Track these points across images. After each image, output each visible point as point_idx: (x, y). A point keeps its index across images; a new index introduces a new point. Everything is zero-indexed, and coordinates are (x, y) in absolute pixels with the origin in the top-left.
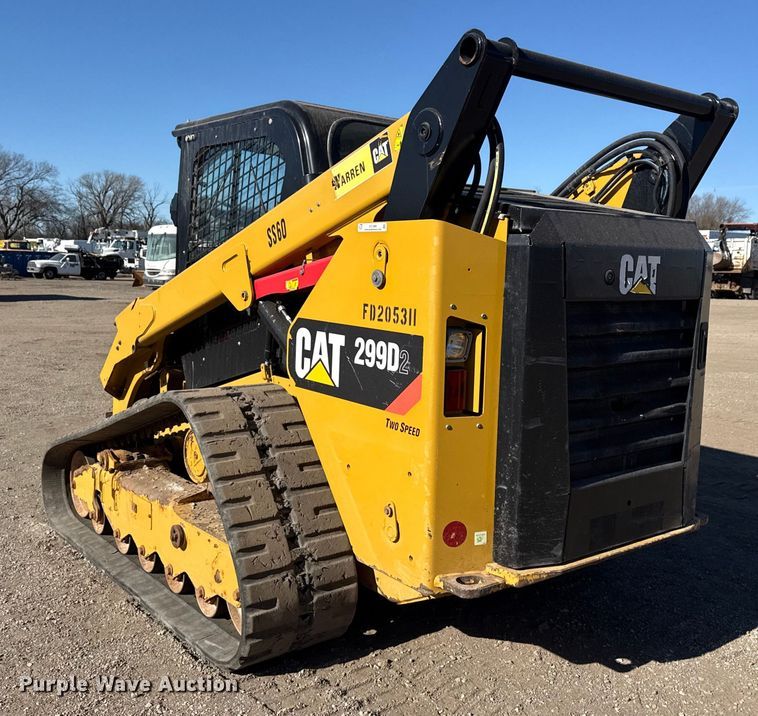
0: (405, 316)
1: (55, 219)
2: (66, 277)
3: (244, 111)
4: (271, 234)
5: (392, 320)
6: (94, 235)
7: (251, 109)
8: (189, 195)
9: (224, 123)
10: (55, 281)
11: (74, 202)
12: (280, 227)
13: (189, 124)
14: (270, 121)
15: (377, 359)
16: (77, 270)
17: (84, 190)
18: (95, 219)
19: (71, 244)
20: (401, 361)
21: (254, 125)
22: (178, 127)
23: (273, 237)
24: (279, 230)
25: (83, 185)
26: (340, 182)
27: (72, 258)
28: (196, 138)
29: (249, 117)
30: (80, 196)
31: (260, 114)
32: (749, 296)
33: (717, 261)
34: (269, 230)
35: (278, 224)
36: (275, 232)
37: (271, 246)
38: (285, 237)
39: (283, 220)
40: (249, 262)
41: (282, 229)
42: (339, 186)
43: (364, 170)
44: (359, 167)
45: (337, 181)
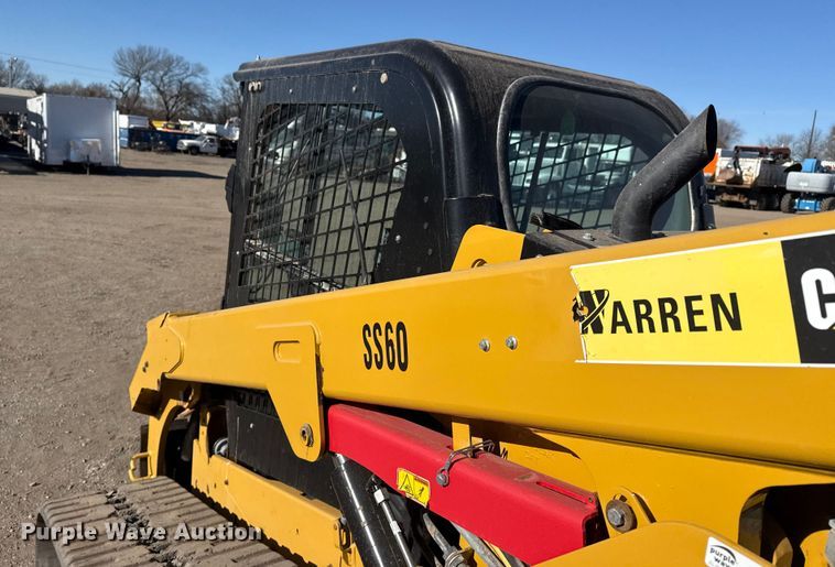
1: (204, 108)
2: (206, 154)
3: (337, 53)
4: (371, 340)
6: (230, 123)
7: (351, 51)
8: (249, 171)
9: (305, 69)
10: (198, 158)
11: (218, 95)
12: (392, 336)
13: (257, 65)
14: (384, 78)
16: (215, 149)
17: (227, 86)
18: (235, 108)
19: (212, 128)
21: (352, 80)
22: (243, 66)
23: (375, 350)
24: (389, 343)
25: (226, 83)
26: (607, 322)
27: (212, 140)
28: (263, 88)
29: (344, 65)
30: (223, 90)
31: (366, 62)
32: (754, 208)
33: (729, 176)
34: (367, 327)
35: (389, 327)
36: (382, 342)
37: (368, 366)
38: (402, 368)
39: (402, 326)
40: (320, 371)
41: (398, 346)
42: (598, 328)
43: (736, 324)
44: (705, 305)
45: (589, 309)
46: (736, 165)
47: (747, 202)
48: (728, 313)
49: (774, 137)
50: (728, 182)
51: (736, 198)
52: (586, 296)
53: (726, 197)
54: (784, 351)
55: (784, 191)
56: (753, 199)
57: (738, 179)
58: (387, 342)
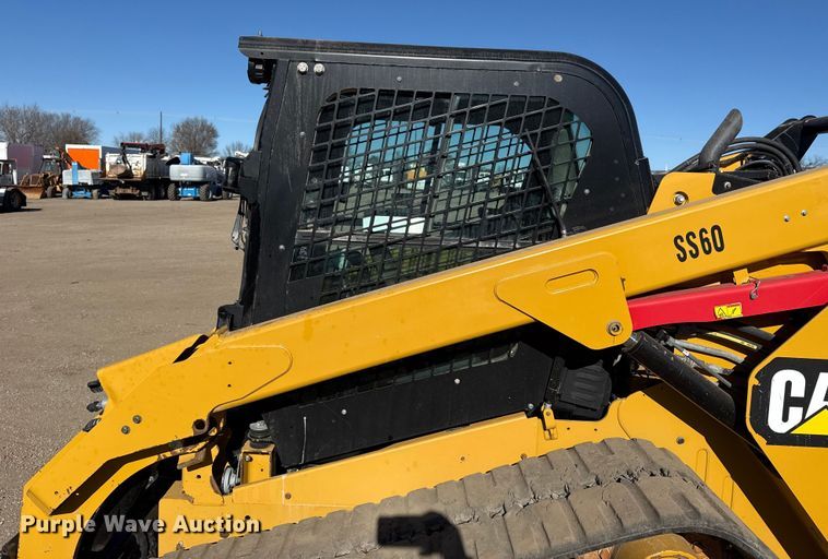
4: (684, 244)
8: (301, 158)
12: (708, 236)
23: (689, 248)
24: (705, 240)
28: (328, 71)
32: (146, 198)
33: (121, 171)
34: (680, 237)
35: (703, 230)
36: (697, 241)
37: (683, 260)
38: (719, 250)
39: (716, 227)
40: (623, 280)
41: (713, 239)
46: (125, 161)
47: (140, 194)
49: (126, 135)
50: (120, 176)
51: (129, 191)
53: (120, 191)
55: (168, 182)
56: (144, 191)
57: (128, 174)
58: (703, 240)
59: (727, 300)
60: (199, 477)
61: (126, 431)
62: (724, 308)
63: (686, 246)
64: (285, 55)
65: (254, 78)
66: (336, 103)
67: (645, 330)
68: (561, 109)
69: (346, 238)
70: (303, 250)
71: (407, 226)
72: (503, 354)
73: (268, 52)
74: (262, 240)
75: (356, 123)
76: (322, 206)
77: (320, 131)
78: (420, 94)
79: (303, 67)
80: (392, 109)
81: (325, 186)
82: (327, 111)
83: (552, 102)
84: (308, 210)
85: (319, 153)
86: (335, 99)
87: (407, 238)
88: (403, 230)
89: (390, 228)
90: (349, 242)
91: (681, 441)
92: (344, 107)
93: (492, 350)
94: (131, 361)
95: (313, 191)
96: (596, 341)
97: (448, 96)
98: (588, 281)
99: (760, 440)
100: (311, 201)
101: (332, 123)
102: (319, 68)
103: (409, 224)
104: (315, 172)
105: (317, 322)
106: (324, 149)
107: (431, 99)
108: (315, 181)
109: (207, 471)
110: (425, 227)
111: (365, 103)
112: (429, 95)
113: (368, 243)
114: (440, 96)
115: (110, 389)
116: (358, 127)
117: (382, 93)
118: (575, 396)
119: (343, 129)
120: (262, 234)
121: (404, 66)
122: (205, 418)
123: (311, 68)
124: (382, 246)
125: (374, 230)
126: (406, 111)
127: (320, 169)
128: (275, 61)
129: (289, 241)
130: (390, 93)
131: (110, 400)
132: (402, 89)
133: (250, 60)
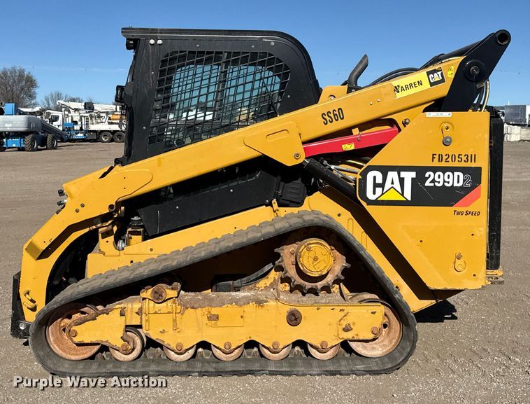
0: (467, 158)
5: (457, 160)
8: (152, 85)
14: (273, 44)
15: (444, 181)
20: (464, 180)
23: (329, 119)
24: (336, 115)
26: (400, 90)
34: (324, 114)
35: (334, 110)
36: (332, 115)
37: (326, 124)
38: (342, 119)
39: (340, 109)
40: (300, 134)
41: (339, 114)
42: (398, 92)
43: (421, 84)
44: (417, 83)
45: (396, 89)
48: (420, 83)
52: (396, 87)
54: (428, 86)
58: (334, 115)
59: (348, 142)
60: (107, 242)
61: (77, 211)
62: (346, 145)
63: (327, 117)
64: (144, 36)
65: (129, 47)
66: (168, 58)
67: (312, 157)
68: (274, 58)
69: (175, 123)
70: (154, 129)
71: (205, 116)
72: (253, 177)
73: (136, 35)
74: (135, 125)
75: (178, 67)
76: (163, 108)
77: (161, 71)
78: (208, 53)
79: (152, 42)
80: (195, 60)
81: (164, 98)
82: (164, 62)
83: (270, 55)
84: (156, 110)
85: (161, 82)
86: (167, 56)
87: (205, 121)
88: (202, 118)
89: (196, 117)
90: (177, 124)
91: (339, 215)
92: (173, 60)
93: (248, 175)
94: (79, 179)
95: (159, 100)
96: (289, 161)
97: (221, 53)
98: (284, 135)
99: (364, 204)
100: (157, 105)
101: (167, 68)
102: (160, 42)
103: (205, 115)
104: (159, 91)
105: (163, 158)
106: (163, 80)
107: (213, 55)
108: (159, 95)
109: (111, 239)
110: (213, 116)
111: (183, 58)
112: (212, 53)
113: (185, 125)
114: (217, 53)
115: (70, 193)
116: (180, 70)
117: (190, 52)
118: (289, 196)
119: (172, 70)
120: (135, 122)
121: (200, 40)
122: (114, 204)
123: (156, 42)
124: (192, 126)
125: (189, 118)
126: (201, 61)
127: (162, 90)
128: (139, 39)
129: (148, 125)
130: (194, 52)
131: (69, 198)
132: (199, 50)
133: (127, 39)
